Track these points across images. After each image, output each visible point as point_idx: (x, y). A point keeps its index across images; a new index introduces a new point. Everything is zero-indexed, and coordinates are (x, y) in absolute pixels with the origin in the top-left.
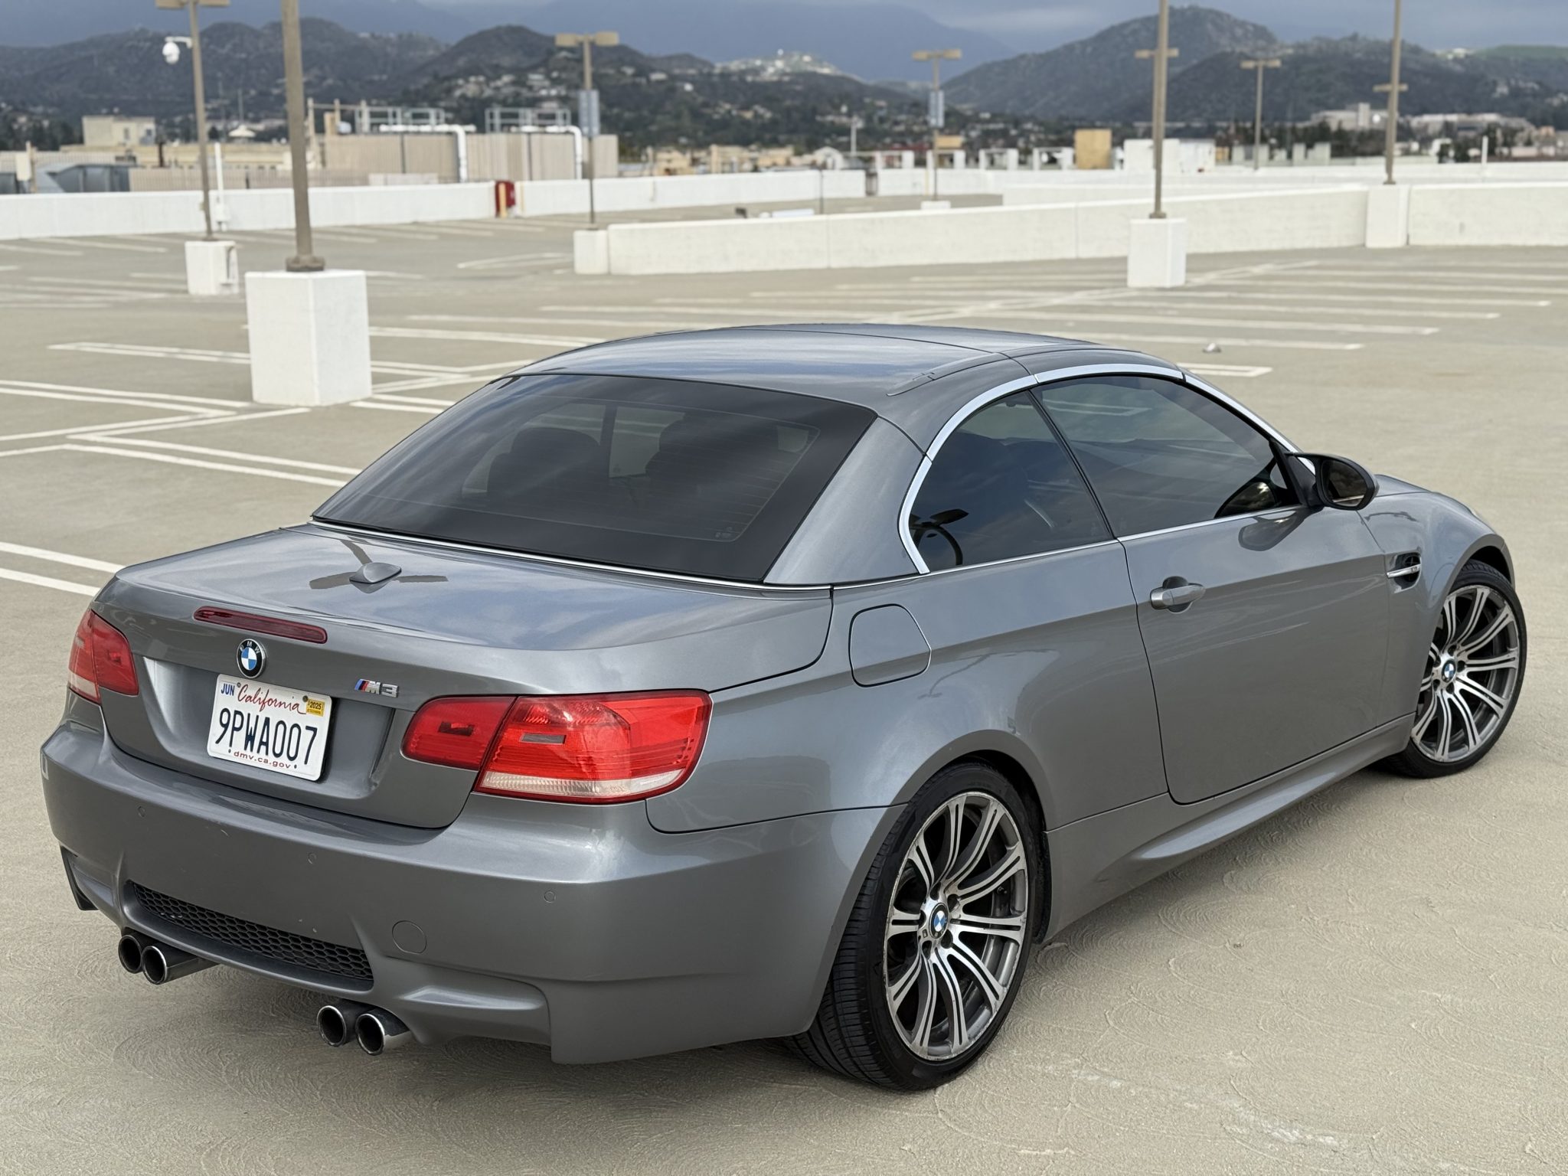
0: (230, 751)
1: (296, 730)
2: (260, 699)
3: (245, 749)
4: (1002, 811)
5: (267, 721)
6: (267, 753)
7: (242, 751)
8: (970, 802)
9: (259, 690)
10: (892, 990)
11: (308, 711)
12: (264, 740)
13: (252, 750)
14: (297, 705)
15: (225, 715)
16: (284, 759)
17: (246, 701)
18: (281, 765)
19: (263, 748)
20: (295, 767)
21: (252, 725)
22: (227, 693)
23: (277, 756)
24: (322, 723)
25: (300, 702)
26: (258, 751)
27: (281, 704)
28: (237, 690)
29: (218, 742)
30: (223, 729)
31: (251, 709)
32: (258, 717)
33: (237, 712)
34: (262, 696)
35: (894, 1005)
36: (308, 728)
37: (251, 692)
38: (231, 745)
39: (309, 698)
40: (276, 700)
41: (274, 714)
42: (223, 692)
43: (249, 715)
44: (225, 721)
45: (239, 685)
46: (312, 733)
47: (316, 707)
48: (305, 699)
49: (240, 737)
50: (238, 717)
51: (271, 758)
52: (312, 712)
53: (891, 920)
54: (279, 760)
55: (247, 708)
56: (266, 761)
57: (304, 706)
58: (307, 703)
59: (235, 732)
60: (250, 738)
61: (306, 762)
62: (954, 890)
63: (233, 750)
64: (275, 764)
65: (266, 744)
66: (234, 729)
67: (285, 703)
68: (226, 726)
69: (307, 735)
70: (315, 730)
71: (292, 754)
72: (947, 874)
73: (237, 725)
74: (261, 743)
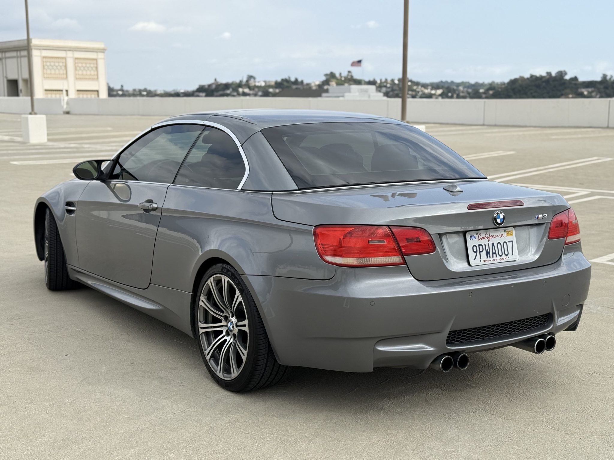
0: (480, 261)
2: (487, 237)
3: (487, 258)
5: (493, 244)
6: (497, 257)
7: (486, 259)
9: (486, 233)
11: (507, 235)
12: (494, 252)
13: (490, 257)
14: (503, 234)
15: (475, 248)
16: (504, 256)
17: (482, 240)
18: (503, 259)
19: (494, 255)
20: (509, 257)
21: (487, 248)
22: (472, 239)
25: (503, 233)
26: (493, 257)
27: (496, 236)
28: (477, 237)
29: (475, 259)
30: (476, 253)
32: (489, 244)
33: (479, 245)
34: (488, 235)
36: (509, 242)
37: (483, 235)
38: (481, 258)
39: (507, 230)
40: (494, 235)
41: (495, 241)
42: (470, 239)
43: (485, 244)
44: (475, 250)
45: (477, 234)
47: (510, 233)
48: (505, 231)
49: (484, 254)
50: (481, 247)
51: (499, 258)
52: (509, 235)
54: (502, 257)
55: (483, 242)
56: (497, 260)
57: (505, 234)
58: (506, 233)
59: (481, 253)
60: (488, 253)
61: (513, 254)
63: (482, 260)
64: (501, 259)
65: (495, 253)
66: (480, 252)
67: (497, 235)
68: (476, 252)
69: (510, 245)
70: (512, 241)
71: (506, 253)
73: (481, 250)
74: (493, 253)
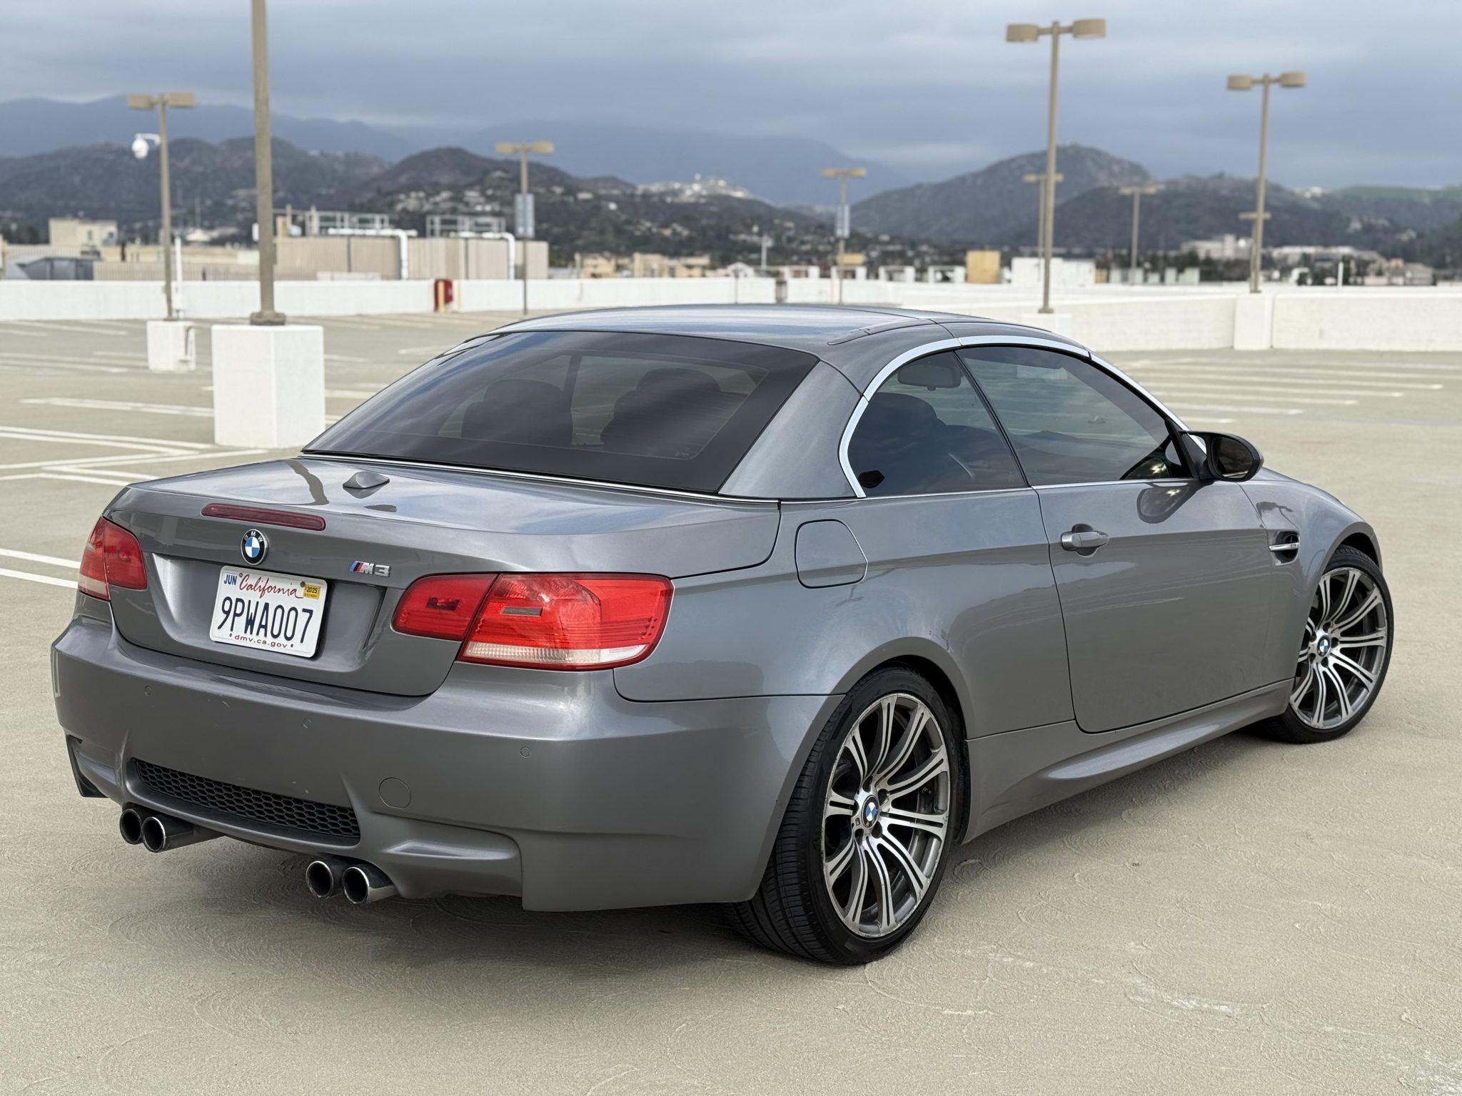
0: (231, 635)
1: (293, 613)
2: (260, 587)
3: (246, 632)
4: (928, 715)
5: (267, 606)
6: (266, 635)
7: (242, 634)
8: (902, 703)
9: (260, 579)
10: (829, 866)
11: (305, 595)
12: (263, 623)
13: (251, 633)
14: (295, 590)
15: (228, 603)
16: (281, 639)
17: (247, 589)
18: (279, 645)
19: (262, 631)
20: (292, 646)
21: (252, 610)
22: (229, 583)
23: (275, 637)
24: (318, 605)
25: (298, 587)
26: (258, 634)
27: (279, 590)
28: (239, 580)
29: (220, 627)
30: (225, 615)
31: (252, 596)
32: (258, 603)
33: (238, 600)
34: (262, 584)
35: (830, 880)
36: (304, 610)
37: (252, 581)
38: (232, 630)
39: (306, 583)
40: (275, 587)
41: (273, 599)
42: (225, 582)
43: (250, 602)
44: (226, 609)
45: (241, 575)
46: (308, 615)
47: (312, 592)
48: (303, 584)
49: (241, 622)
50: (240, 604)
51: (270, 639)
52: (308, 596)
53: (829, 801)
54: (276, 641)
55: (247, 595)
56: (265, 642)
57: (301, 592)
58: (304, 588)
59: (236, 618)
60: (250, 622)
61: (302, 641)
62: (884, 785)
63: (234, 634)
64: (273, 645)
65: (265, 627)
66: (235, 615)
67: (283, 589)
68: (227, 613)
69: (303, 617)
70: (311, 612)
71: (289, 635)
72: (877, 769)
73: (238, 611)
74: (260, 626)
